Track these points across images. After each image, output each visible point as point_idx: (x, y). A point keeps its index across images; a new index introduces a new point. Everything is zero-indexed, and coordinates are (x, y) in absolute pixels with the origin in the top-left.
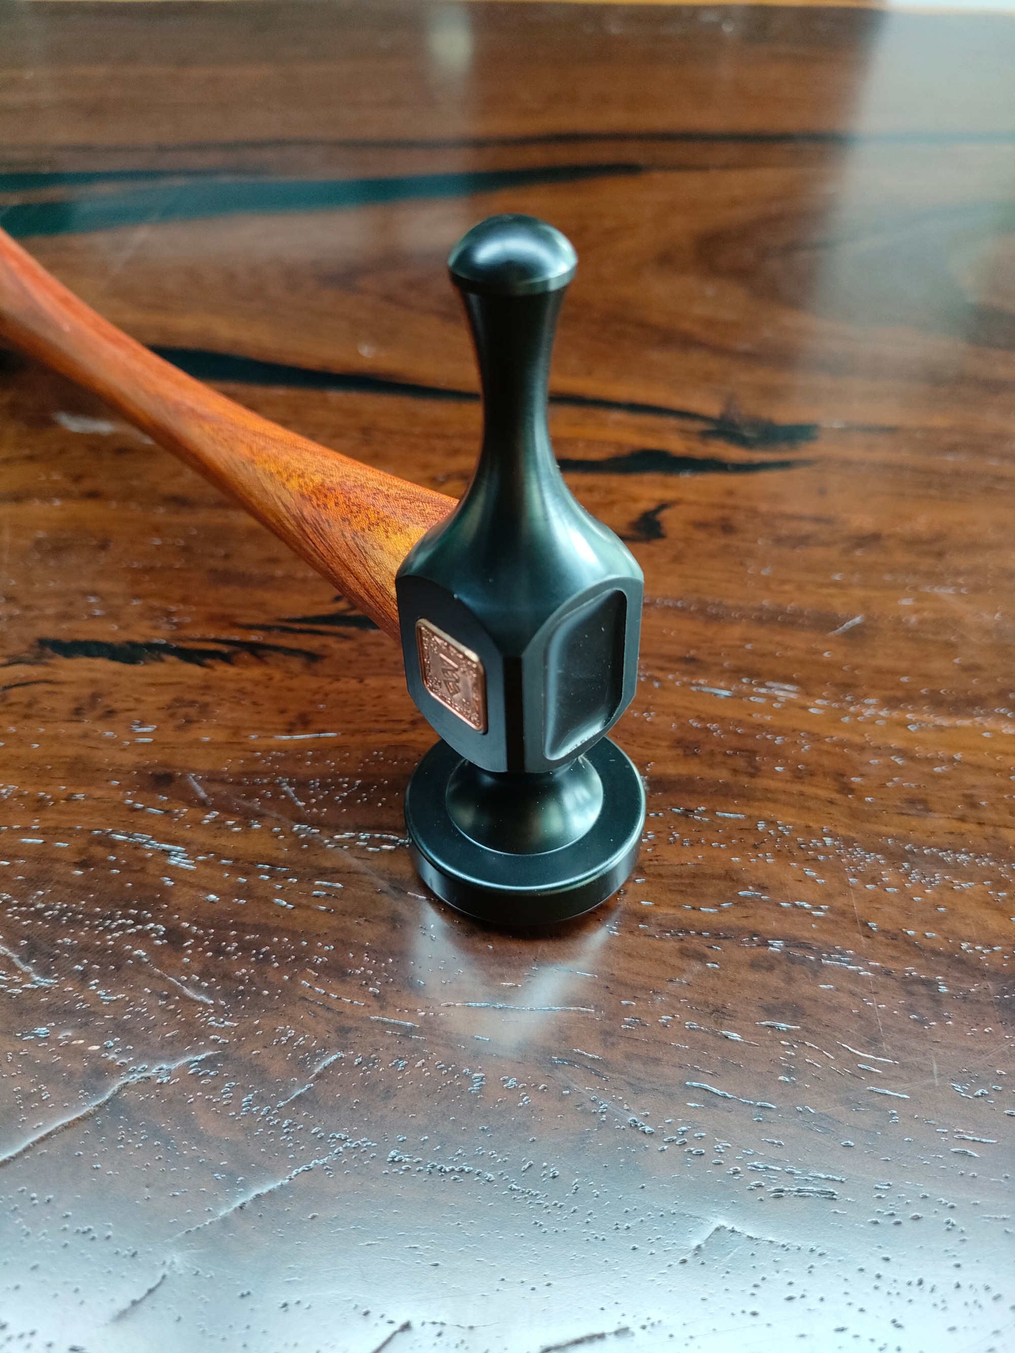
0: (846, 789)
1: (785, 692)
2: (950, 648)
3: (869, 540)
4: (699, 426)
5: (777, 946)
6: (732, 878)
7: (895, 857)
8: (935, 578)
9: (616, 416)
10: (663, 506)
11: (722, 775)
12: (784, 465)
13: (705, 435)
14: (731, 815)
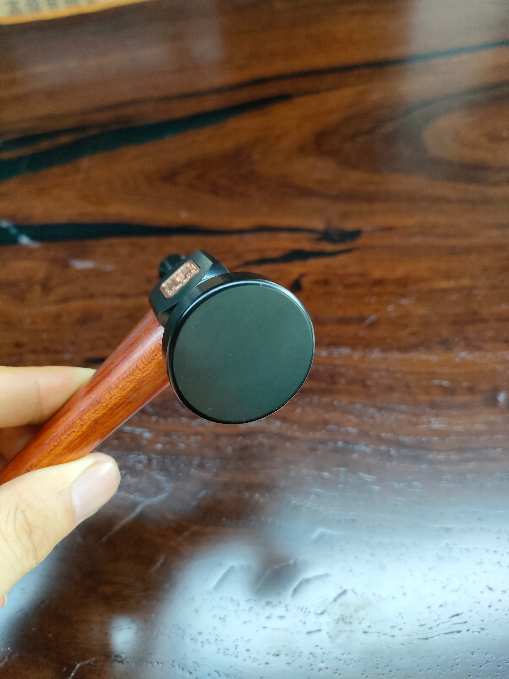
0: (365, 386)
1: (345, 351)
2: (405, 326)
3: (379, 282)
4: (315, 236)
5: (340, 444)
6: (326, 423)
7: (380, 409)
8: (403, 296)
9: (283, 235)
10: (302, 275)
11: (323, 385)
12: (348, 251)
13: (319, 240)
14: (326, 399)
